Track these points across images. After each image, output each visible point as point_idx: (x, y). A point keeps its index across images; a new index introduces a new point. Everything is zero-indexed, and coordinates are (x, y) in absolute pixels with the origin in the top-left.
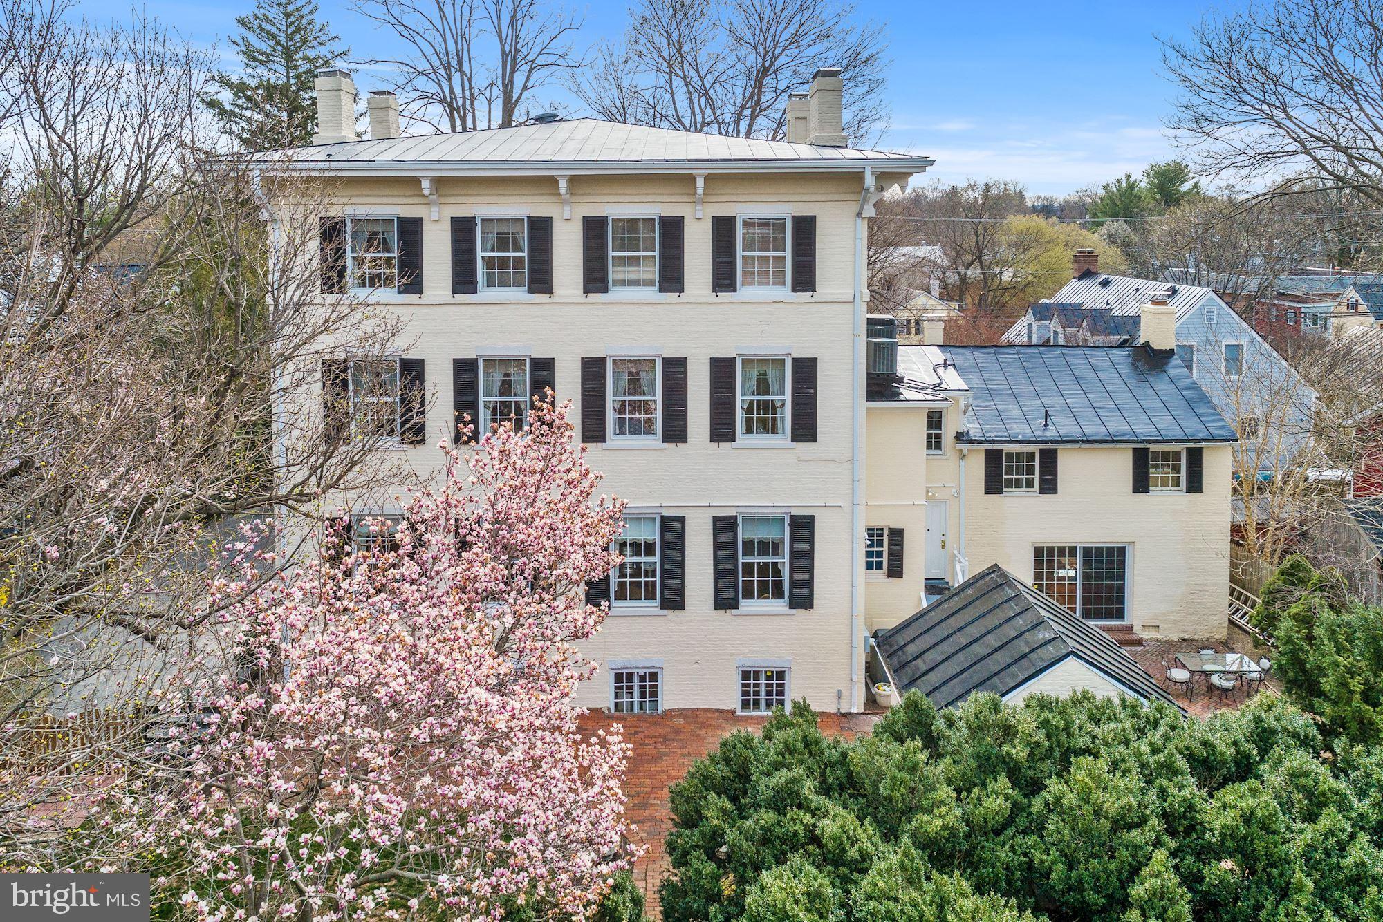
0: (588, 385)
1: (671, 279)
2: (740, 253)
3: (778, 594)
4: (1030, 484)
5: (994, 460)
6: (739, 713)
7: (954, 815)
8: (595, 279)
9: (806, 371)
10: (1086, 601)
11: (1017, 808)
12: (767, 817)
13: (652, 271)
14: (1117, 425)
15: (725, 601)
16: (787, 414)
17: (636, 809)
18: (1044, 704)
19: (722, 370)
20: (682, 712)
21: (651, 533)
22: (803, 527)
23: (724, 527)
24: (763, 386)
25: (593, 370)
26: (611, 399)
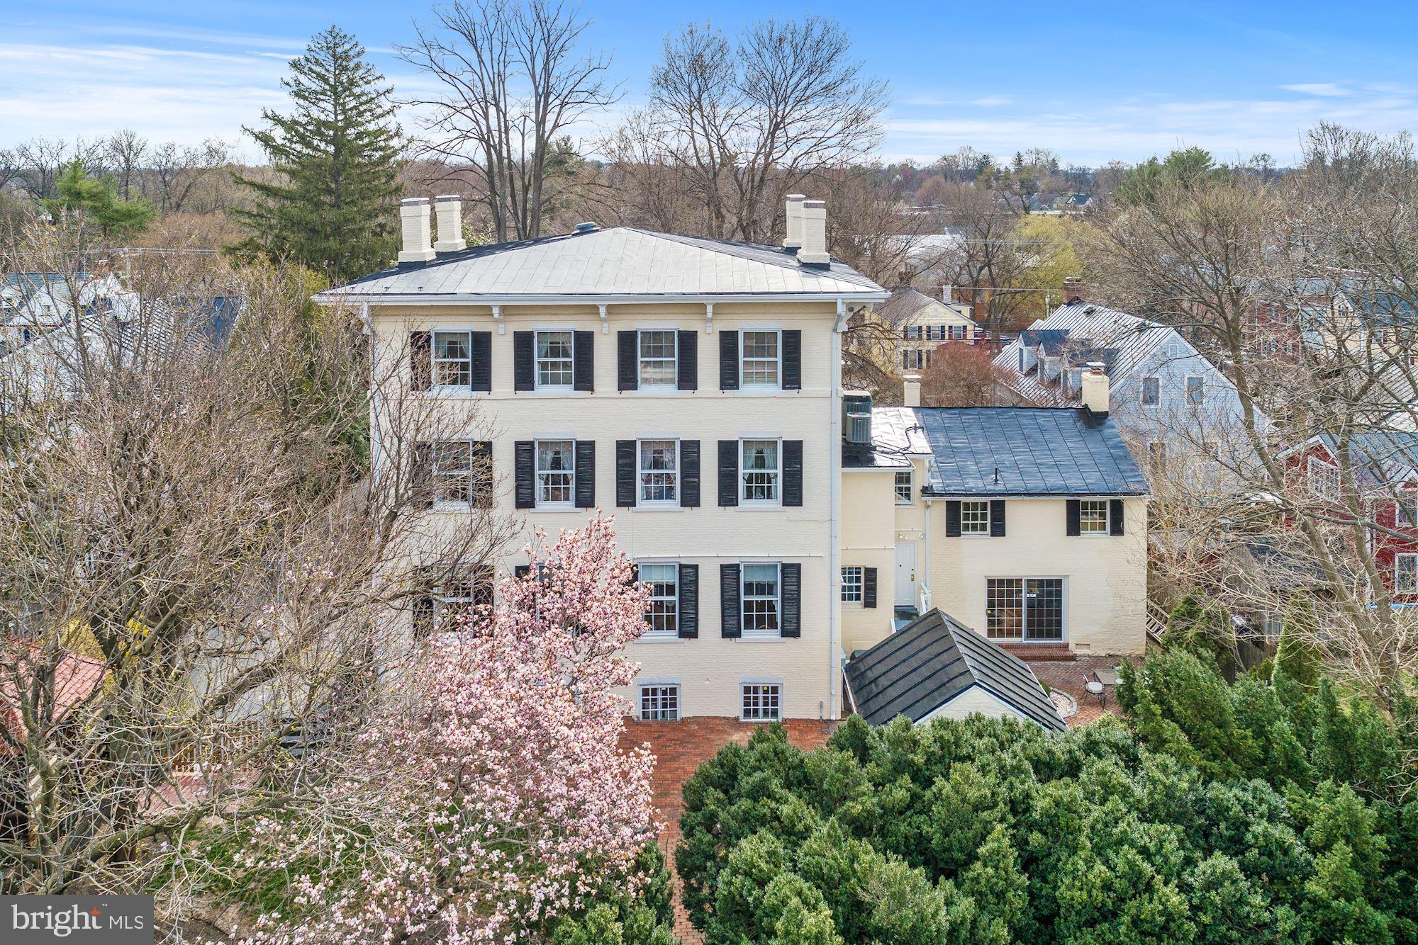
0: (621, 462)
1: (687, 379)
2: (741, 359)
3: (773, 625)
4: (984, 528)
5: (953, 508)
6: (742, 720)
7: (870, 802)
8: (627, 380)
9: (793, 451)
10: (1030, 623)
12: (745, 803)
13: (673, 372)
14: (1054, 480)
15: (730, 632)
16: (779, 484)
17: (660, 798)
19: (727, 451)
20: (696, 720)
21: (672, 578)
22: (792, 572)
23: (729, 572)
24: (760, 462)
25: (625, 450)
26: (640, 472)
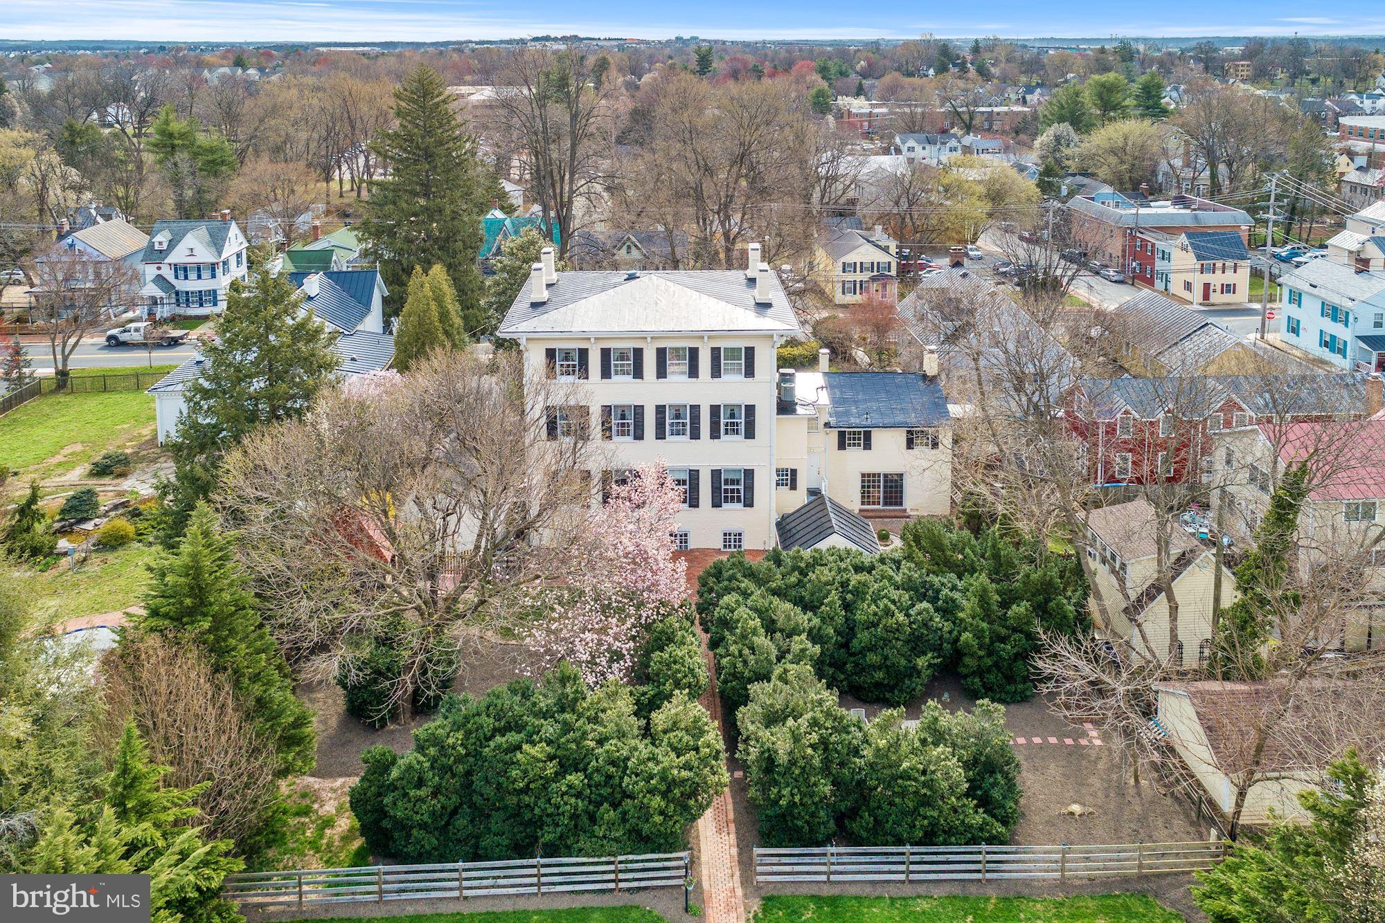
0: (658, 416)
1: (693, 372)
2: (722, 362)
3: (739, 501)
4: (859, 445)
5: (842, 435)
6: (722, 550)
7: (780, 583)
8: (661, 373)
9: (750, 410)
10: (885, 498)
11: (800, 581)
12: (726, 583)
13: (686, 369)
14: (900, 418)
15: (716, 504)
16: (743, 427)
17: (688, 580)
18: (816, 551)
19: (715, 410)
20: (698, 550)
21: (685, 476)
22: (749, 474)
23: (716, 474)
24: (732, 416)
25: (660, 410)
26: (668, 421)
